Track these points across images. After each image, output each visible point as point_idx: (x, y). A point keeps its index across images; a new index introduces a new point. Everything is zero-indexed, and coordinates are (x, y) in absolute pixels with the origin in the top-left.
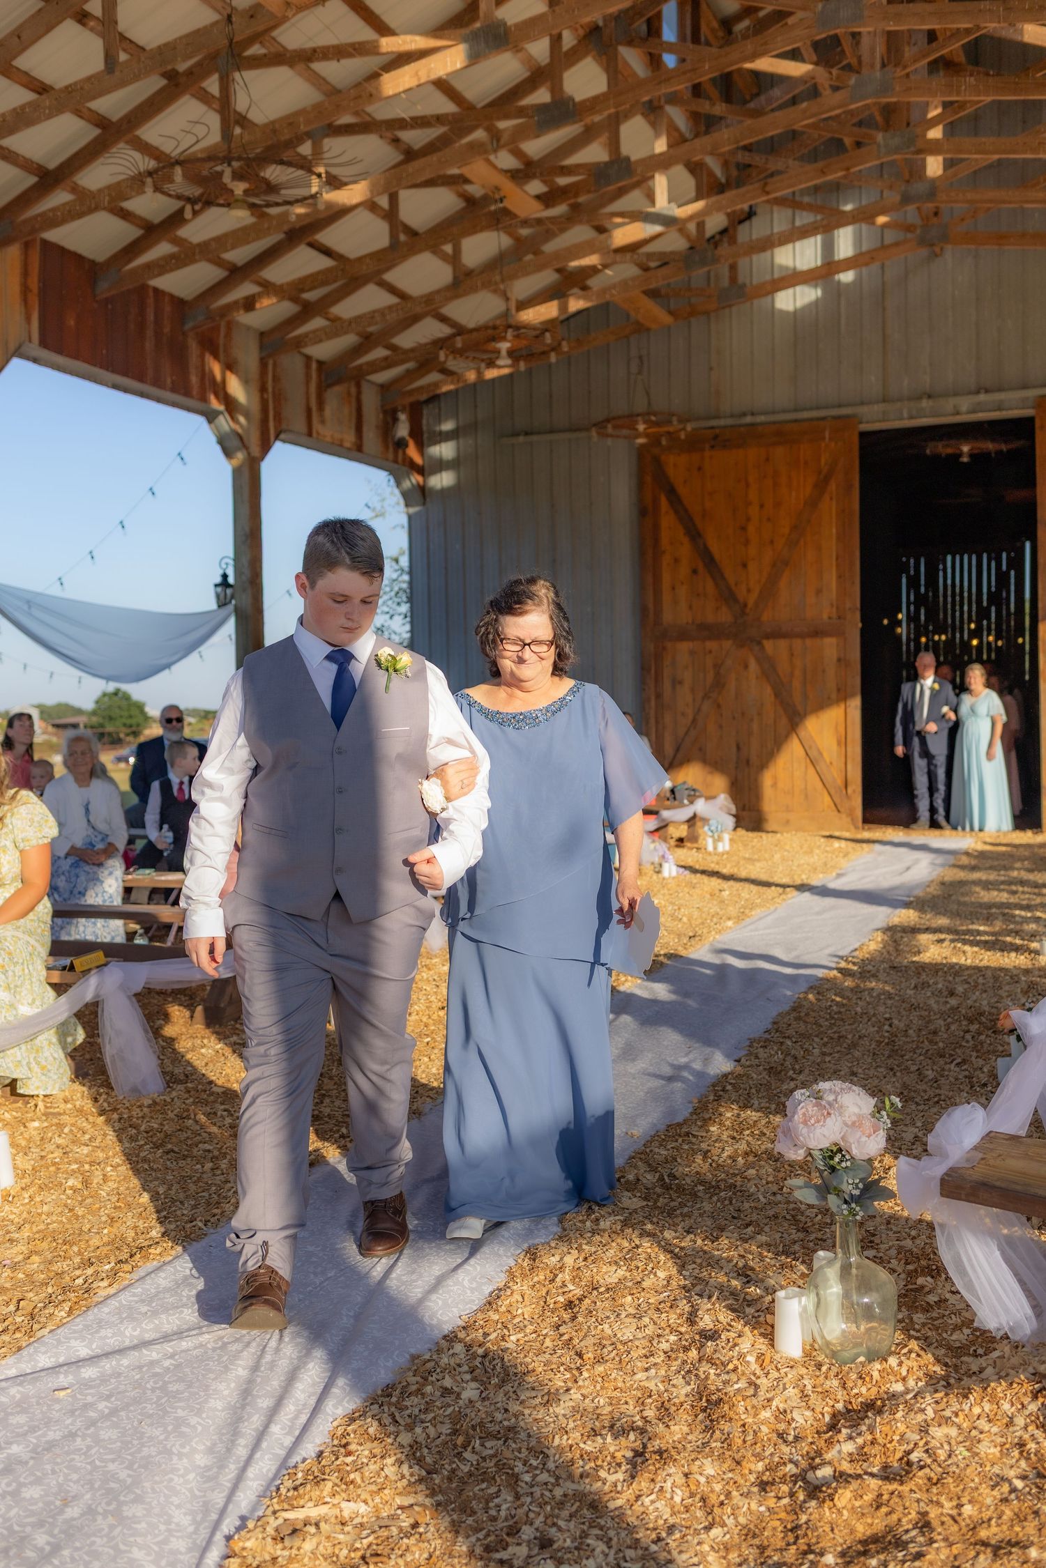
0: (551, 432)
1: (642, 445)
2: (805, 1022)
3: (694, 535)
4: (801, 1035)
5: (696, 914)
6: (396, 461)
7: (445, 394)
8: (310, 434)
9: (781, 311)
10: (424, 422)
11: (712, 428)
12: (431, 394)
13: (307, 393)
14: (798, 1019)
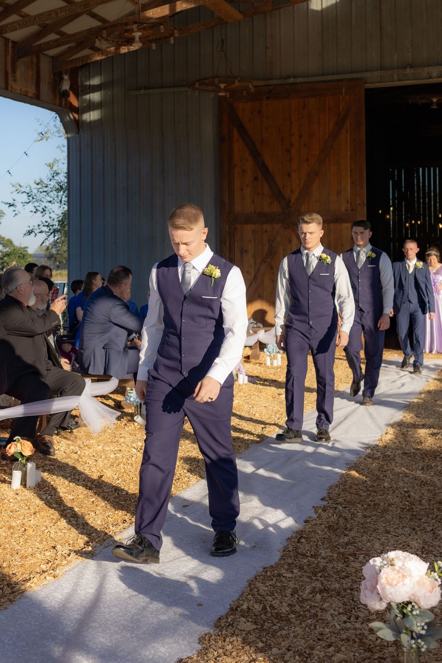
0: (162, 87)
1: (223, 96)
2: (349, 492)
3: (256, 154)
4: (349, 502)
5: (264, 411)
6: (60, 105)
7: (93, 62)
8: (7, 88)
9: (313, 10)
10: (79, 80)
11: (268, 85)
12: (85, 63)
13: (6, 62)
14: (343, 491)
